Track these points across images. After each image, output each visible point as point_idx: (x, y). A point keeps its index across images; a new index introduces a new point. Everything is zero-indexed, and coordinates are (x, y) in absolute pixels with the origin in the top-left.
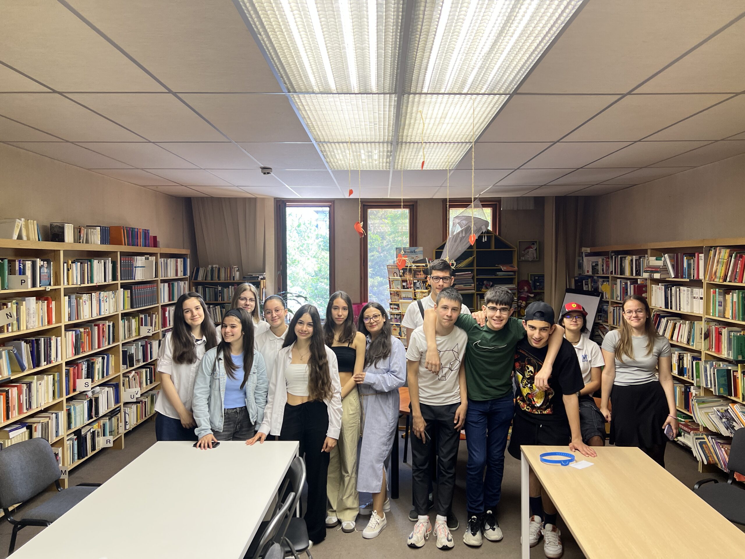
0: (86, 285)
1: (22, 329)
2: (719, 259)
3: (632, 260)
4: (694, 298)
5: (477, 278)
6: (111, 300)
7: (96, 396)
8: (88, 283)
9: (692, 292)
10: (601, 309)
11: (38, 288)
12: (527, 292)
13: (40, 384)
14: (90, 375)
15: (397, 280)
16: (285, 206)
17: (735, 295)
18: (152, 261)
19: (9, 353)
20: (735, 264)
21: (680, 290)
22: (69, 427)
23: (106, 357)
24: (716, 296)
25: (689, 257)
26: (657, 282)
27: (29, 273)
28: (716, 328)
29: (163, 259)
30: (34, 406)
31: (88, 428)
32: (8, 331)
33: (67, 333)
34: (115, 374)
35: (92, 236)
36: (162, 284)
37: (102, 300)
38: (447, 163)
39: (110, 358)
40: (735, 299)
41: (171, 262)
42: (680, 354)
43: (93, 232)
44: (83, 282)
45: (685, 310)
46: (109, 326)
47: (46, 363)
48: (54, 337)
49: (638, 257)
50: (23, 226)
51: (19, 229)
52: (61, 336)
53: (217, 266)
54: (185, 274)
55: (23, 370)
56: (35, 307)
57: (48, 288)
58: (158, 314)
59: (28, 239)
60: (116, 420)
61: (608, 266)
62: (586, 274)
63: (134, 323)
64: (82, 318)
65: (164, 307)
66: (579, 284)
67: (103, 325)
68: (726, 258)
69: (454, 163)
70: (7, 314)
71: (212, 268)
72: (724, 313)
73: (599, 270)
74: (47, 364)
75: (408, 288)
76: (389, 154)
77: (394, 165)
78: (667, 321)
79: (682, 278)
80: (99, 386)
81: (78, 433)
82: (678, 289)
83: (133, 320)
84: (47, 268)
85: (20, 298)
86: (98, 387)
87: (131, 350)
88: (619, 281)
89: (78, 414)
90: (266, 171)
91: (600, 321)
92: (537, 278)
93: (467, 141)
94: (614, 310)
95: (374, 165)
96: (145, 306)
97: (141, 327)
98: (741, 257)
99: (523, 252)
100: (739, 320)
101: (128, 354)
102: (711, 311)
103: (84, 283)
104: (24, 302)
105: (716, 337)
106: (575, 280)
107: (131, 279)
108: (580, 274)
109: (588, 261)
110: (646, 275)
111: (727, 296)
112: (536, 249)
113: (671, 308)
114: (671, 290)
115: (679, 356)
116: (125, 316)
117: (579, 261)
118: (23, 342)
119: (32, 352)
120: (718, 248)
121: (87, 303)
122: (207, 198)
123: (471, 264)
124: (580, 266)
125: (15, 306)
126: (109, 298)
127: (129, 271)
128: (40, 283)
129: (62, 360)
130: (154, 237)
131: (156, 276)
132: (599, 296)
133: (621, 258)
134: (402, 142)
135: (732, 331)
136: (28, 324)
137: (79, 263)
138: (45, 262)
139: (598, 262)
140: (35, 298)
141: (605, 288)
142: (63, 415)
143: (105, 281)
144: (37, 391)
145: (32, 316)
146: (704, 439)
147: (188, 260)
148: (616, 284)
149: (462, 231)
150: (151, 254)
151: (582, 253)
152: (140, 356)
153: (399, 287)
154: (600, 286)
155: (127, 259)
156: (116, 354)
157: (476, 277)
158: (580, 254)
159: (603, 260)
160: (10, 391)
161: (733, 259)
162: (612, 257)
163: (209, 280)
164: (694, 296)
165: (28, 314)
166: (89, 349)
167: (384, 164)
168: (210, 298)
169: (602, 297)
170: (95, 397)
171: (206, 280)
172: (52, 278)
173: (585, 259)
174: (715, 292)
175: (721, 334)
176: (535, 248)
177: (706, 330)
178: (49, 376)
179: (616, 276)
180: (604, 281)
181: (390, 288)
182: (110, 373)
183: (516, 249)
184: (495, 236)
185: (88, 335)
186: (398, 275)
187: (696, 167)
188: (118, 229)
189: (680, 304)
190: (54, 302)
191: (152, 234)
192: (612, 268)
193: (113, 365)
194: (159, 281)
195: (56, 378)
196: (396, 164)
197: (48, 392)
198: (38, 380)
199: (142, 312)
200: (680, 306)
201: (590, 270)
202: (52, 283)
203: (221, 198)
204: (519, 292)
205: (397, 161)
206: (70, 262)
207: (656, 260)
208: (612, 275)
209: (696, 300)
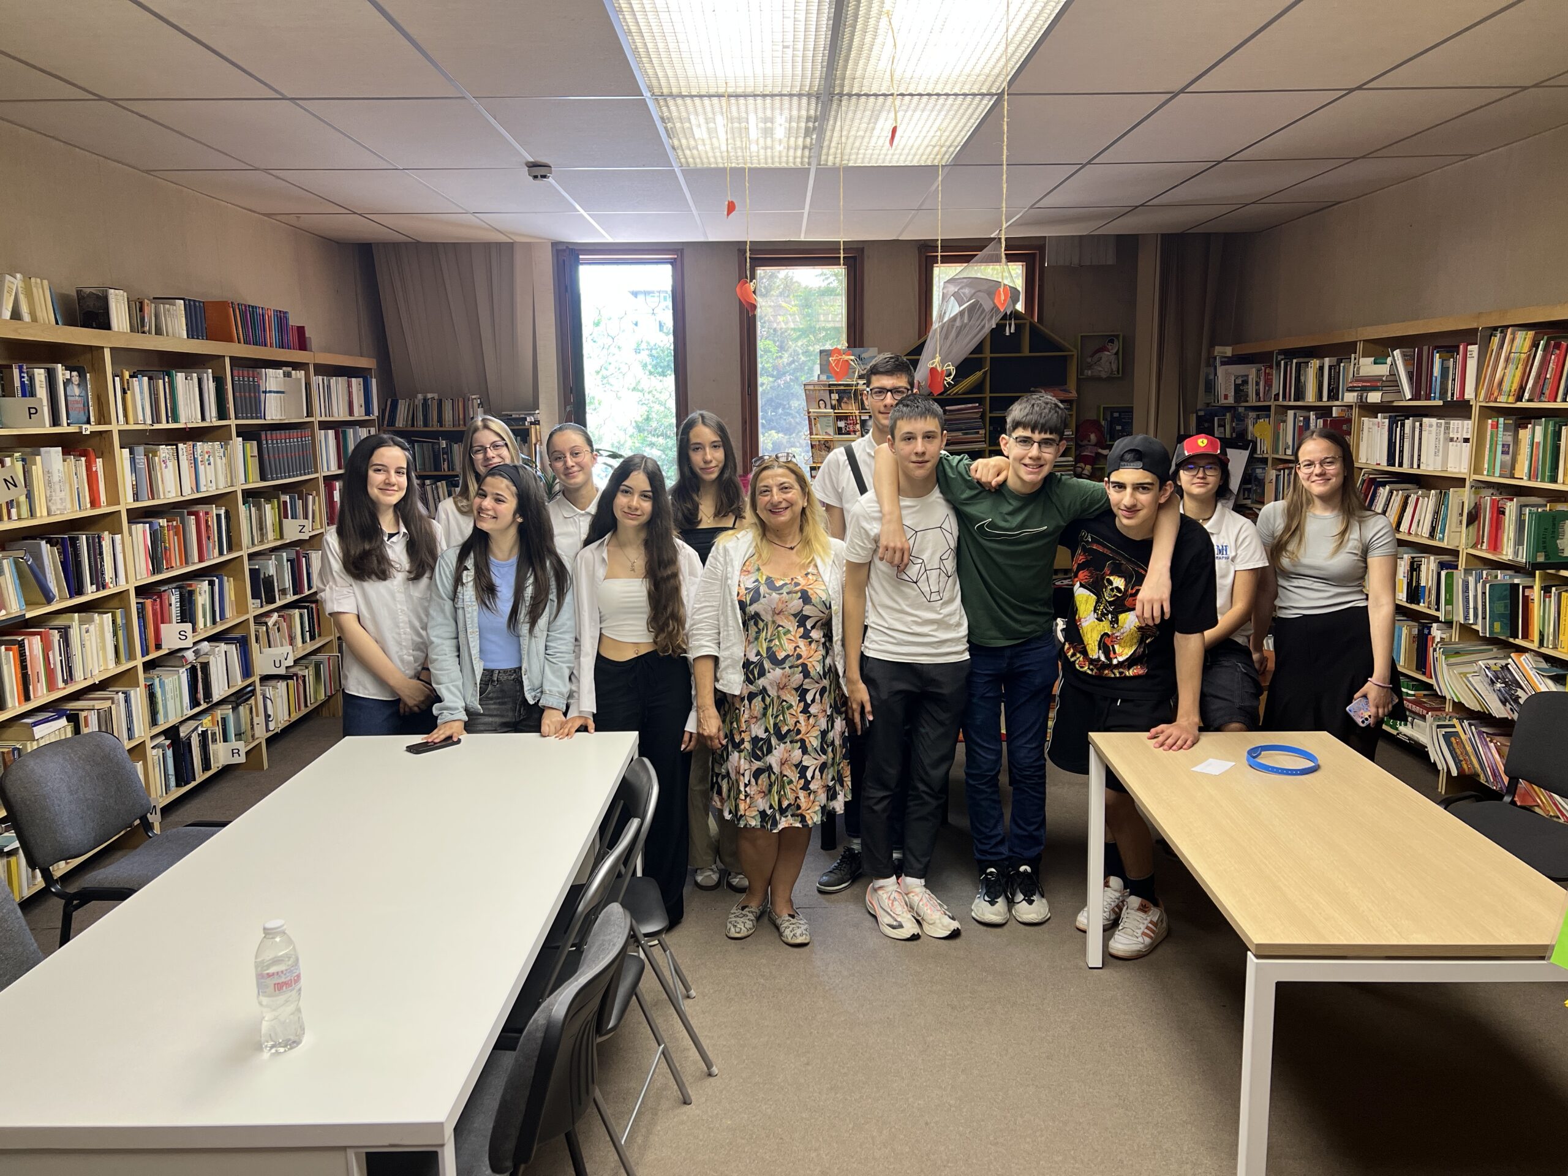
0: (164, 425)
1: (38, 515)
2: (1510, 353)
3: (1321, 368)
4: (1452, 440)
5: (990, 417)
6: (218, 461)
7: (203, 660)
8: (168, 422)
9: (1447, 428)
10: (1250, 475)
11: (64, 429)
12: (1095, 445)
13: (87, 631)
14: (187, 614)
15: (826, 416)
16: (577, 262)
17: (1539, 430)
18: (300, 379)
19: (16, 563)
20: (1544, 363)
21: (1421, 425)
22: (154, 722)
23: (217, 581)
24: (1499, 432)
25: (1445, 355)
26: (1372, 410)
27: (42, 392)
28: (1493, 501)
29: (320, 378)
30: (78, 674)
31: (192, 724)
32: (9, 518)
33: (133, 527)
34: (238, 617)
35: (169, 320)
36: (323, 432)
37: (200, 459)
38: (937, 149)
39: (226, 585)
40: (1539, 437)
41: (338, 384)
42: (1413, 558)
43: (169, 311)
44: (156, 419)
45: (1430, 466)
46: (218, 516)
47: (94, 586)
48: (106, 533)
49: (1334, 359)
50: (20, 290)
51: (13, 297)
52: (121, 532)
53: (436, 396)
54: (368, 412)
55: (49, 600)
56: (61, 469)
57: (86, 429)
58: (318, 494)
59: (34, 319)
60: (248, 712)
61: (1269, 384)
62: (1223, 401)
63: (270, 511)
64: (162, 497)
65: (329, 480)
66: (1206, 425)
67: (207, 513)
68: (1526, 349)
69: (952, 149)
70: (5, 480)
71: (425, 400)
72: (1513, 468)
73: (1250, 391)
74: (98, 590)
75: (848, 433)
76: (811, 125)
77: (820, 155)
78: (1391, 492)
79: (1428, 398)
80: (210, 639)
81: (172, 733)
82: (1417, 424)
83: (268, 507)
84: (79, 385)
85: (29, 450)
86: (206, 643)
87: (267, 568)
88: (1291, 413)
89: (169, 696)
90: (540, 171)
91: (1248, 502)
92: (1116, 415)
93: (984, 91)
94: (1277, 476)
95: (777, 154)
96: (290, 477)
97: (285, 521)
98: (1558, 346)
99: (1089, 360)
100: (1543, 481)
101: (262, 576)
102: (1486, 466)
103: (159, 422)
104: (38, 458)
105: (1491, 519)
106: (1198, 417)
107: (257, 418)
108: (1208, 404)
109: (1227, 374)
110: (1350, 398)
111: (1521, 432)
112: (1117, 353)
113: (1401, 465)
114: (1403, 425)
115: (1412, 564)
116: (250, 495)
117: (1207, 375)
118: (43, 543)
119: (64, 564)
120: (1510, 330)
121: (170, 464)
122: (406, 244)
123: (978, 387)
124: (1210, 387)
125: (19, 465)
126: (214, 457)
127: (251, 402)
128: (68, 419)
129: (127, 582)
130: (299, 328)
131: (309, 414)
132: (1247, 449)
133: (1298, 365)
134: (841, 95)
135: (1526, 506)
136: (50, 504)
137: (146, 379)
138: (75, 374)
139: (1247, 376)
140: (60, 449)
141: (1260, 430)
142: (139, 696)
143: (203, 419)
144: (83, 646)
145: (57, 487)
146: (1454, 726)
147: (374, 381)
148: (1285, 421)
149: (962, 313)
150: (296, 366)
151: (1215, 358)
152: (288, 583)
153: (831, 431)
154: (1250, 428)
155: (246, 373)
156: (238, 576)
157: (988, 415)
158: (1211, 362)
159: (1259, 370)
160: (26, 642)
161: (1540, 353)
162: (1278, 365)
163: (420, 425)
164: (1451, 436)
165: (49, 483)
166: (181, 564)
167: (799, 153)
168: (424, 464)
169: (1254, 450)
170: (201, 663)
171: (413, 425)
172: (91, 408)
173: (1221, 370)
174: (1496, 426)
175: (1503, 513)
176: (1115, 351)
177: (1473, 505)
178: (105, 616)
179: (1285, 403)
180: (1258, 417)
181: (811, 434)
182: (228, 614)
183: (1075, 353)
184: (1032, 324)
185: (176, 534)
186: (829, 406)
187: (1472, 156)
188: (222, 306)
189: (1419, 456)
190: (99, 461)
191: (294, 321)
192: (1277, 387)
193: (233, 598)
194: (316, 426)
195: (119, 621)
196: (824, 151)
197: (104, 648)
198: (81, 623)
199: (285, 489)
200: (1419, 460)
201: (1231, 394)
202: (92, 419)
203: (436, 243)
204: (1078, 446)
205: (826, 143)
206: (127, 375)
207: (1375, 363)
208: (1277, 403)
209: (1455, 443)
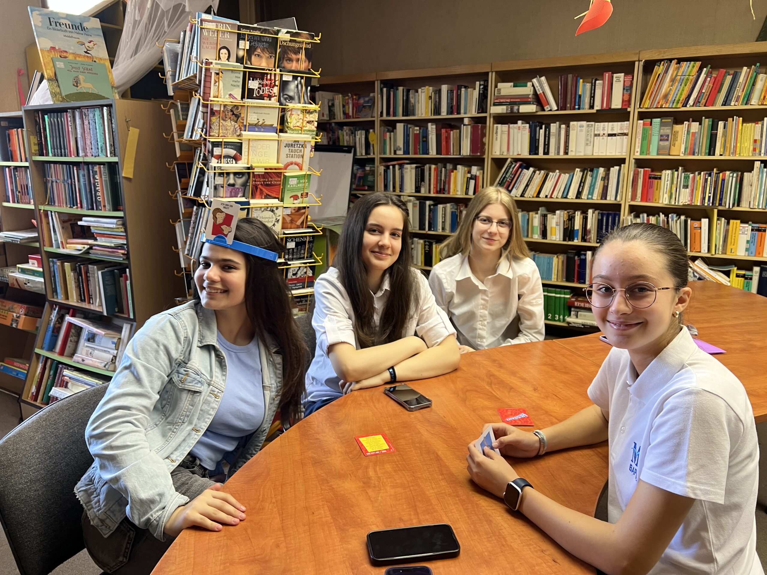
2: (676, 75)
3: (437, 92)
4: (597, 135)
9: (596, 128)
21: (568, 127)
24: (654, 128)
25: (591, 78)
40: (695, 129)
45: (580, 152)
49: (454, 86)
68: (693, 73)
72: (669, 148)
75: (261, 97)
78: (535, 172)
79: (574, 109)
82: (563, 126)
111: (677, 127)
133: (406, 91)
148: (393, 131)
161: (703, 76)
162: (381, 91)
174: (649, 124)
179: (392, 118)
189: (567, 147)
192: (380, 107)
207: (514, 86)
208: (382, 118)
209: (601, 138)
